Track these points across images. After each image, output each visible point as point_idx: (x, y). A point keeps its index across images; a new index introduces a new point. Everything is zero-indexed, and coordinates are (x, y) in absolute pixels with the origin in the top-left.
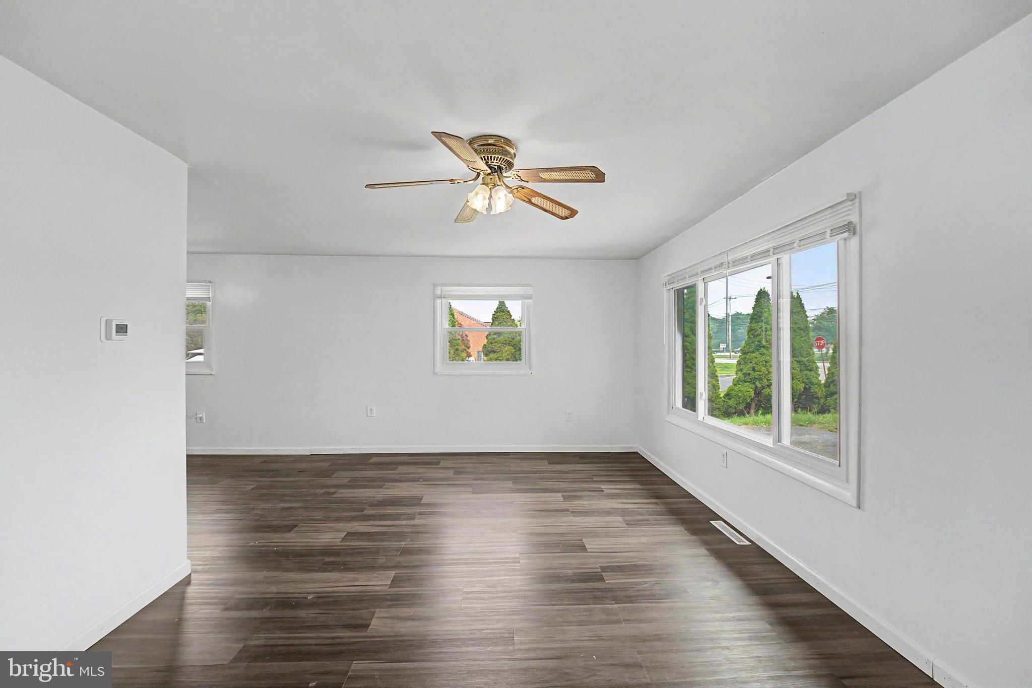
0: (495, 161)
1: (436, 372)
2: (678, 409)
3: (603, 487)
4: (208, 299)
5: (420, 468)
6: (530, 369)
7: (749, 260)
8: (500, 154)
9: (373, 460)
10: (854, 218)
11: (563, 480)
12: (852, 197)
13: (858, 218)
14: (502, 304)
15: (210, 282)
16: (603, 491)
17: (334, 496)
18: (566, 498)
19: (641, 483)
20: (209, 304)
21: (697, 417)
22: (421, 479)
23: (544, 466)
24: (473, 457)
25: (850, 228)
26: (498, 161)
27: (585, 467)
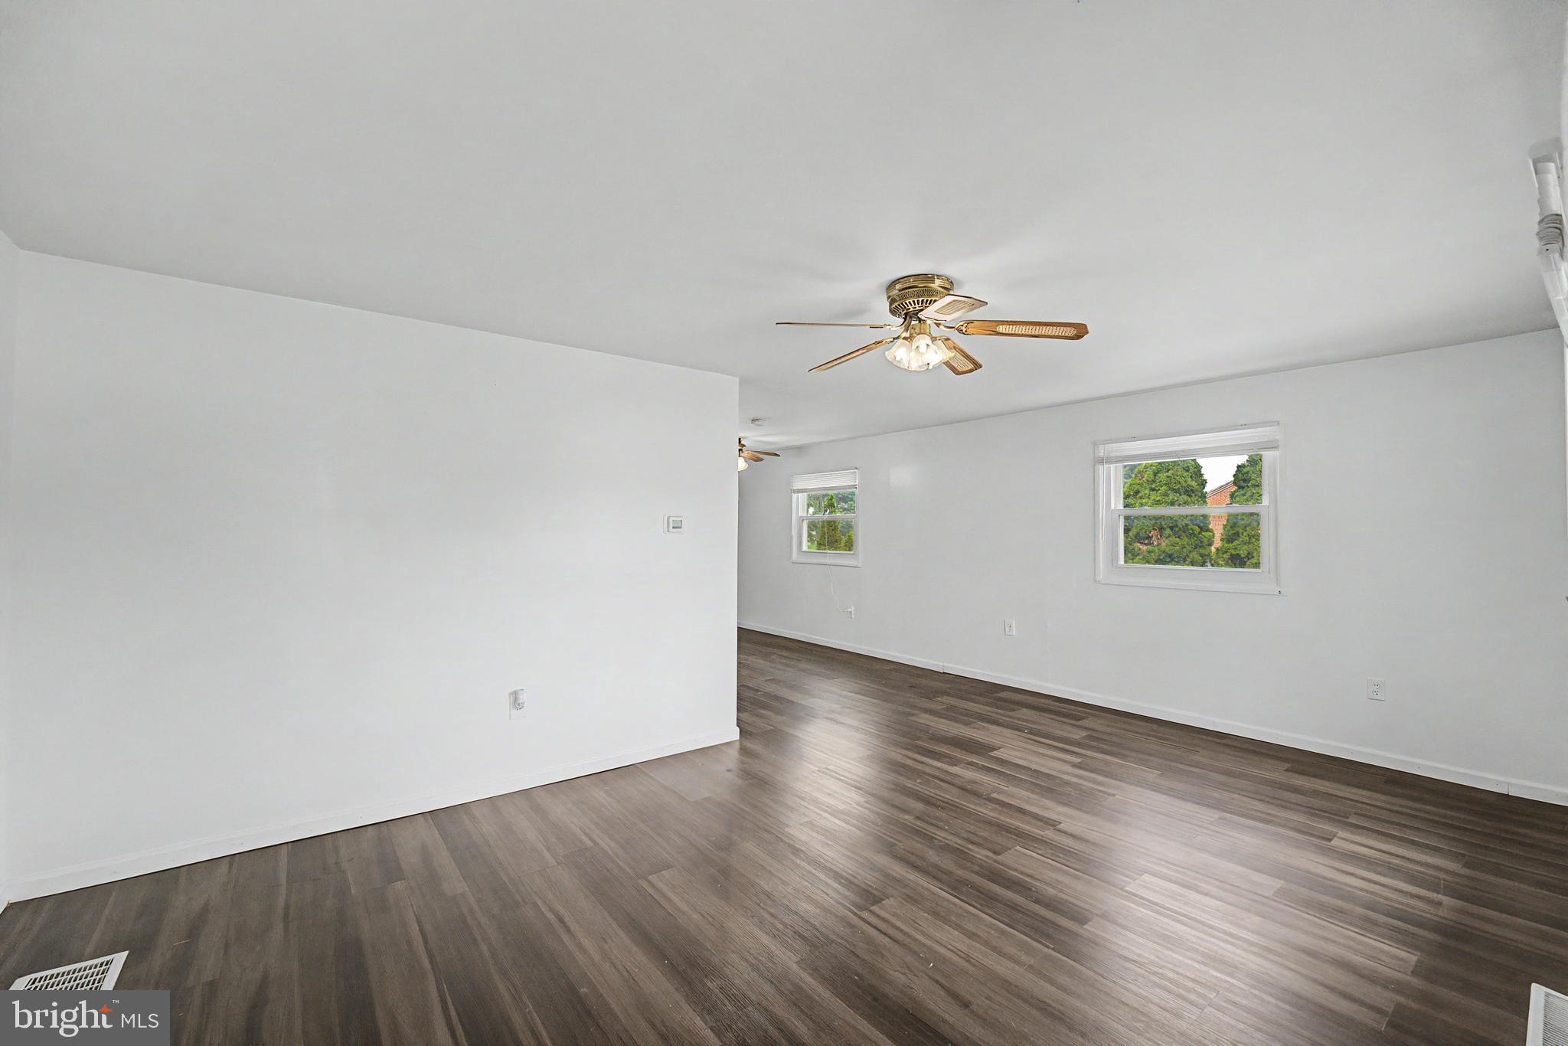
0: (917, 306)
1: (1098, 579)
4: (854, 487)
6: (1277, 584)
8: (919, 297)
9: (1004, 695)
15: (857, 468)
17: (913, 718)
20: (857, 491)
22: (1027, 729)
26: (920, 305)
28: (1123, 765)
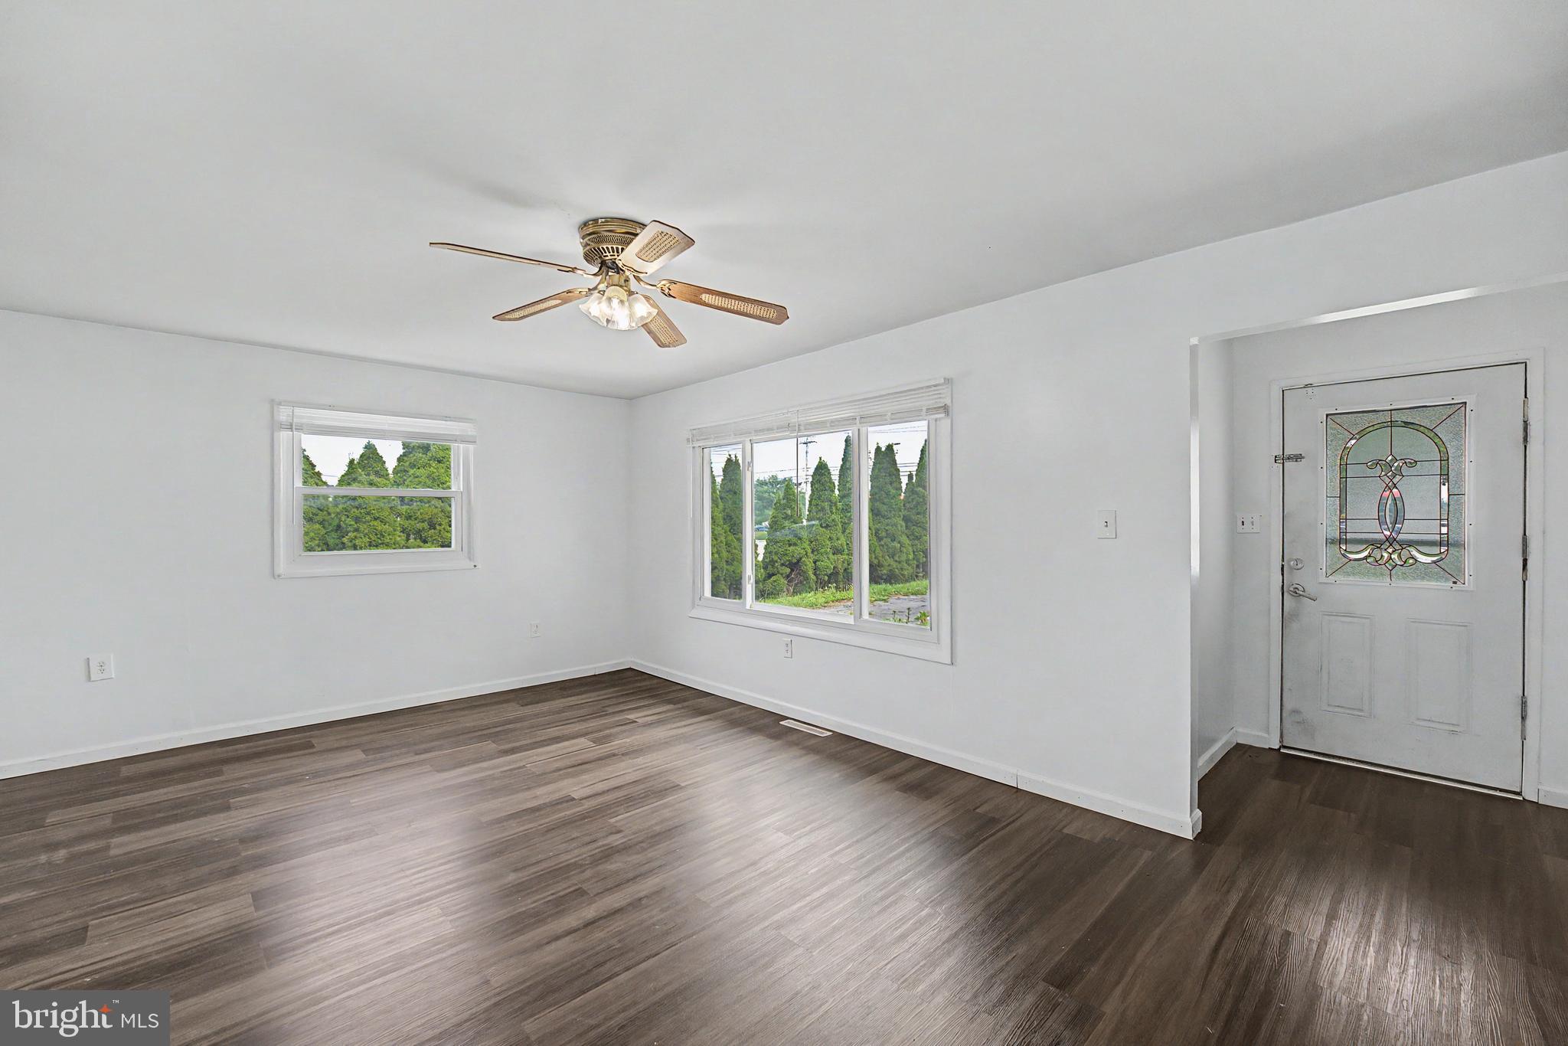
1: (277, 573)
2: (707, 599)
3: (632, 716)
5: (285, 758)
6: (470, 559)
7: (828, 425)
10: (948, 402)
11: (564, 723)
12: (948, 381)
13: (950, 401)
14: (370, 448)
16: (636, 722)
18: (598, 741)
19: (670, 702)
21: (744, 604)
22: (307, 775)
23: (513, 711)
24: (360, 725)
25: (946, 409)
27: (587, 698)
28: (460, 751)
